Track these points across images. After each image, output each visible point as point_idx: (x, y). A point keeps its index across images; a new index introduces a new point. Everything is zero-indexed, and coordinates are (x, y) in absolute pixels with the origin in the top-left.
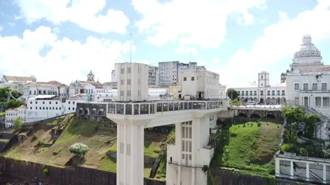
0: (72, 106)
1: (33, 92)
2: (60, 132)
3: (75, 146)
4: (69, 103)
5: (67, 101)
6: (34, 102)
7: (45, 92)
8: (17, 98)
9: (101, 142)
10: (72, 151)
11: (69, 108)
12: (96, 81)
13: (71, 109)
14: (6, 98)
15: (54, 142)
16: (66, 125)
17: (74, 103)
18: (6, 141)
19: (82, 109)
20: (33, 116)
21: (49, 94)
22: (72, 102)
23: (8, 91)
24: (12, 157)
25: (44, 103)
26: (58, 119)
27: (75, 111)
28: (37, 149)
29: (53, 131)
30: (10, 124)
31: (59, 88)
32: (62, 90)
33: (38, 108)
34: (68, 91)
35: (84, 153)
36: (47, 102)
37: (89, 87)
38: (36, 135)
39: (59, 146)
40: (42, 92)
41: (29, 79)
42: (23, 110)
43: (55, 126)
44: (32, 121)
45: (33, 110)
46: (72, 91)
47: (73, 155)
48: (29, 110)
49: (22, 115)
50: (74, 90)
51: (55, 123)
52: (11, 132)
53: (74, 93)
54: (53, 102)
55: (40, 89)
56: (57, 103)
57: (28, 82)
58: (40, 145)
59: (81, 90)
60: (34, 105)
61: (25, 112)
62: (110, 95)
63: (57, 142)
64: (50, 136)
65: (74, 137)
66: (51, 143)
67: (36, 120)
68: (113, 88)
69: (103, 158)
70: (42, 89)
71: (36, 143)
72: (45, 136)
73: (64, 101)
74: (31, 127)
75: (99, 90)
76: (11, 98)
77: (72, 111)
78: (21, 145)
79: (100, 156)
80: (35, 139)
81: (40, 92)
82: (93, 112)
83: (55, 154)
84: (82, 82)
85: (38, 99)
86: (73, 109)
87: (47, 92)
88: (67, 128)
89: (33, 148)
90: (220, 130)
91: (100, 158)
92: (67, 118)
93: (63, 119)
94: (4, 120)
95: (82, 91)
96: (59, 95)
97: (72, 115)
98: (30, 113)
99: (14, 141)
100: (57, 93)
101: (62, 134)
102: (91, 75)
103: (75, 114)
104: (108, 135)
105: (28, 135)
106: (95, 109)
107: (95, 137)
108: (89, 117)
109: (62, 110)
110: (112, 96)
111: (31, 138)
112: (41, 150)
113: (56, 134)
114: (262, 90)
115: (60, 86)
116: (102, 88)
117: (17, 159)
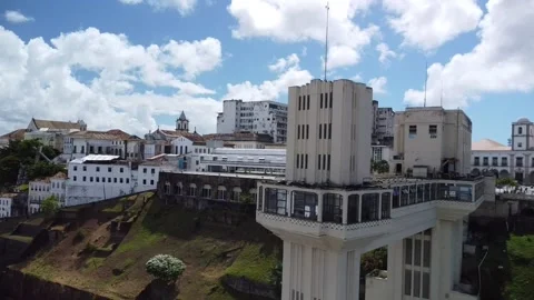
0: (149, 176)
1: (79, 150)
2: (126, 227)
3: (157, 260)
4: (145, 171)
5: (141, 168)
6: (80, 168)
7: (100, 148)
8: (52, 158)
9: (209, 253)
10: (152, 270)
11: (145, 180)
12: (191, 131)
13: (148, 182)
14: (33, 157)
15: (115, 248)
16: (139, 213)
17: (153, 171)
18: (28, 239)
19: (168, 184)
20: (79, 193)
21: (108, 153)
22: (149, 169)
23: (37, 145)
24: (35, 273)
25: (98, 170)
26: (123, 201)
27: (154, 187)
28: (84, 259)
29: (115, 224)
30: (36, 206)
31: (126, 142)
32: (132, 147)
33: (88, 179)
34: (142, 147)
35: (176, 275)
36: (104, 168)
37: (181, 142)
38: (82, 230)
39: (123, 256)
40: (96, 150)
41: (74, 125)
42: (61, 181)
43: (119, 214)
44: (75, 203)
45: (84, 180)
46: (150, 149)
47: (151, 278)
48: (71, 182)
49: (58, 192)
50: (153, 146)
51: (118, 208)
52: (37, 222)
53: (153, 151)
54: (116, 168)
55: (91, 142)
56: (122, 171)
57: (72, 131)
58: (89, 252)
59: (166, 147)
60: (80, 174)
61: (64, 187)
62: (220, 157)
63: (122, 248)
64: (107, 234)
65: (154, 238)
66: (110, 248)
67: (83, 202)
68: (226, 146)
69: (214, 290)
70: (96, 143)
71: (80, 247)
72: (98, 234)
73: (135, 167)
74: (74, 216)
75: (199, 147)
76: (42, 159)
77: (149, 186)
78: (54, 249)
79: (208, 284)
80: (79, 238)
81: (91, 151)
82: (189, 192)
83: (117, 272)
84: (168, 132)
85: (87, 162)
86: (152, 182)
87: (104, 150)
88: (141, 219)
89: (74, 257)
90: (485, 247)
91: (208, 289)
92: (140, 199)
93: (133, 202)
94: (26, 199)
95: (168, 149)
96: (127, 154)
97: (150, 195)
98: (73, 188)
99: (42, 242)
100: (124, 150)
101: (130, 233)
102: (182, 120)
103: (155, 192)
104: (222, 239)
105: (67, 230)
106: (193, 186)
107: (197, 242)
108: (182, 199)
109: (132, 183)
110: (224, 160)
111: (72, 235)
112: (90, 261)
113: (120, 232)
114: (519, 155)
115: (128, 139)
116: (205, 144)
117: (44, 277)
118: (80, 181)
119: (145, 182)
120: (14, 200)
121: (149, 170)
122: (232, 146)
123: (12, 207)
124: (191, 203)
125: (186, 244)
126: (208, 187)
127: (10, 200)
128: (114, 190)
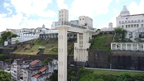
0: (37, 36)
1: (22, 32)
5: (35, 34)
10: (39, 49)
13: (37, 37)
18: (13, 48)
19: (41, 36)
20: (22, 40)
22: (37, 34)
26: (32, 40)
27: (39, 37)
29: (31, 44)
30: (13, 43)
31: (32, 30)
34: (35, 31)
36: (28, 34)
37: (43, 29)
39: (33, 49)
46: (37, 31)
47: (39, 51)
48: (21, 37)
51: (31, 42)
55: (24, 30)
56: (31, 35)
58: (26, 49)
60: (23, 36)
61: (19, 38)
64: (30, 46)
66: (30, 48)
67: (24, 41)
69: (51, 51)
72: (28, 46)
73: (34, 34)
75: (47, 30)
78: (19, 49)
80: (24, 47)
83: (32, 51)
84: (41, 28)
85: (24, 33)
87: (27, 31)
88: (36, 43)
89: (23, 50)
92: (36, 40)
93: (34, 40)
94: (11, 42)
95: (41, 31)
96: (32, 32)
98: (21, 39)
99: (16, 48)
101: (34, 45)
103: (39, 39)
104: (52, 44)
105: (21, 46)
107: (47, 45)
108: (44, 39)
109: (34, 37)
112: (27, 51)
118: (23, 37)
124: (46, 39)
127: (7, 42)
128: (30, 39)
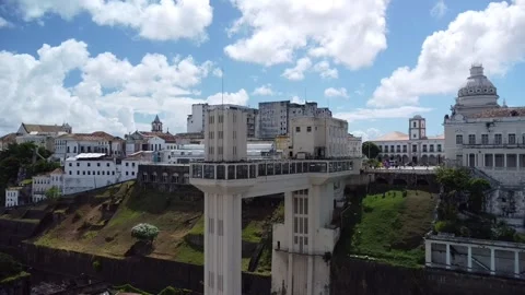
0: (130, 169)
1: (72, 150)
2: (114, 208)
3: (139, 227)
4: (127, 164)
5: (124, 163)
6: (74, 164)
7: (89, 148)
8: (46, 157)
9: (177, 221)
10: (136, 235)
11: (127, 172)
12: (164, 131)
13: (130, 174)
14: (31, 157)
15: (106, 222)
16: (124, 197)
17: (133, 164)
18: (36, 221)
19: (146, 174)
20: (74, 184)
21: (96, 151)
23: (34, 147)
26: (111, 189)
27: (135, 177)
28: (82, 233)
29: (105, 206)
30: (39, 196)
31: (110, 143)
32: (116, 146)
33: (81, 173)
34: (124, 146)
35: (152, 237)
36: (94, 163)
37: (156, 141)
38: (79, 212)
39: (113, 229)
40: (86, 149)
41: (61, 128)
42: (59, 176)
43: (107, 199)
44: (72, 192)
45: (78, 174)
46: (131, 147)
47: (134, 241)
48: (67, 176)
49: (58, 184)
50: (133, 145)
51: (107, 194)
52: (42, 208)
53: (133, 149)
54: (103, 164)
55: (82, 143)
56: (108, 165)
57: (61, 133)
58: (86, 227)
59: (143, 145)
60: (74, 169)
61: (61, 179)
62: (186, 152)
63: (111, 224)
64: (100, 214)
65: (136, 214)
66: (102, 223)
67: (79, 191)
68: (192, 143)
69: (179, 245)
70: (86, 144)
71: (79, 224)
72: (92, 214)
73: (119, 162)
74: (71, 202)
75: (170, 145)
76: (38, 158)
77: (130, 177)
78: (58, 227)
79: (175, 241)
80: (77, 218)
81: (82, 150)
82: (162, 179)
83: (108, 240)
84: (145, 133)
85: (80, 159)
86: (133, 173)
87: (92, 149)
88: (125, 202)
89: (75, 232)
91: (176, 244)
92: (124, 186)
93: (118, 189)
94: (30, 191)
95: (145, 147)
96: (111, 152)
97: (132, 183)
98: (69, 180)
99: (48, 222)
100: (109, 148)
101: (117, 212)
102: (157, 123)
103: (136, 182)
104: (186, 212)
105: (67, 212)
106: (165, 174)
107: (169, 215)
108: (157, 186)
109: (117, 175)
110: (190, 154)
111: (72, 216)
112: (87, 233)
113: (110, 211)
114: (415, 143)
115: (112, 139)
116: (174, 142)
117: (53, 247)
118: (75, 175)
119: (127, 173)
120: (21, 192)
121: (130, 164)
122: (198, 143)
123: (19, 198)
124: (164, 187)
125: (160, 217)
126: (176, 175)
127: (17, 192)
128: (102, 181)
